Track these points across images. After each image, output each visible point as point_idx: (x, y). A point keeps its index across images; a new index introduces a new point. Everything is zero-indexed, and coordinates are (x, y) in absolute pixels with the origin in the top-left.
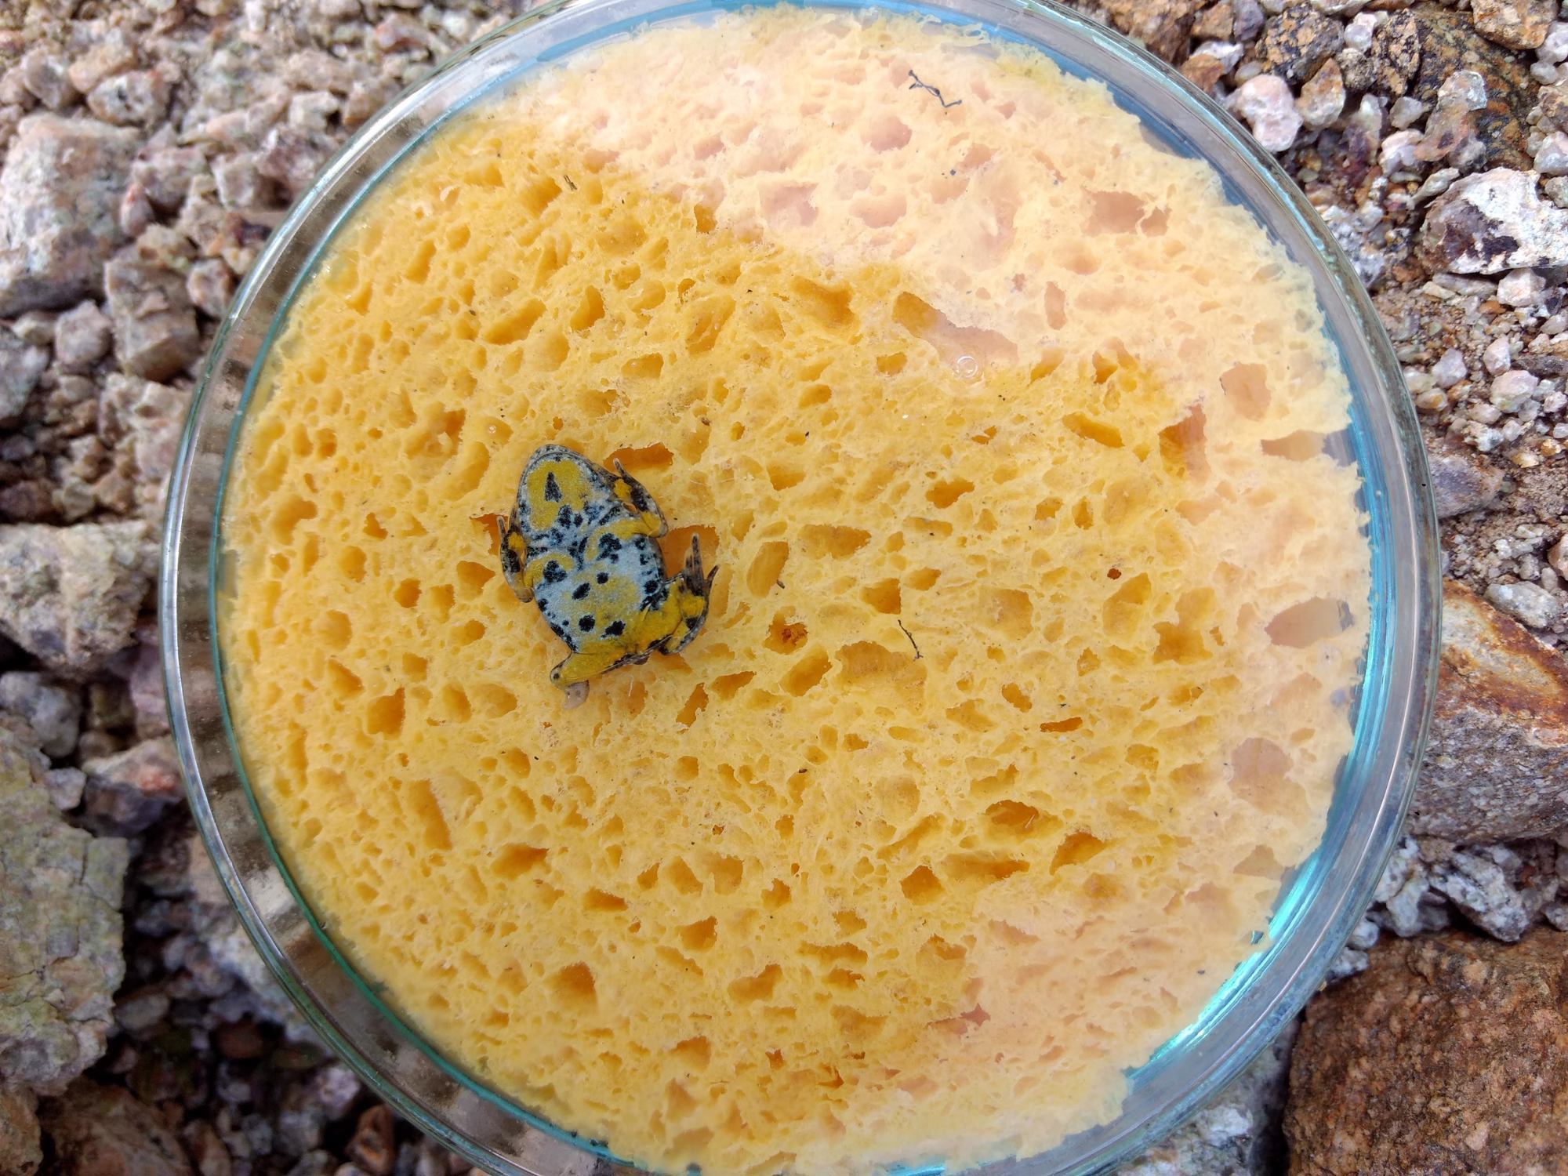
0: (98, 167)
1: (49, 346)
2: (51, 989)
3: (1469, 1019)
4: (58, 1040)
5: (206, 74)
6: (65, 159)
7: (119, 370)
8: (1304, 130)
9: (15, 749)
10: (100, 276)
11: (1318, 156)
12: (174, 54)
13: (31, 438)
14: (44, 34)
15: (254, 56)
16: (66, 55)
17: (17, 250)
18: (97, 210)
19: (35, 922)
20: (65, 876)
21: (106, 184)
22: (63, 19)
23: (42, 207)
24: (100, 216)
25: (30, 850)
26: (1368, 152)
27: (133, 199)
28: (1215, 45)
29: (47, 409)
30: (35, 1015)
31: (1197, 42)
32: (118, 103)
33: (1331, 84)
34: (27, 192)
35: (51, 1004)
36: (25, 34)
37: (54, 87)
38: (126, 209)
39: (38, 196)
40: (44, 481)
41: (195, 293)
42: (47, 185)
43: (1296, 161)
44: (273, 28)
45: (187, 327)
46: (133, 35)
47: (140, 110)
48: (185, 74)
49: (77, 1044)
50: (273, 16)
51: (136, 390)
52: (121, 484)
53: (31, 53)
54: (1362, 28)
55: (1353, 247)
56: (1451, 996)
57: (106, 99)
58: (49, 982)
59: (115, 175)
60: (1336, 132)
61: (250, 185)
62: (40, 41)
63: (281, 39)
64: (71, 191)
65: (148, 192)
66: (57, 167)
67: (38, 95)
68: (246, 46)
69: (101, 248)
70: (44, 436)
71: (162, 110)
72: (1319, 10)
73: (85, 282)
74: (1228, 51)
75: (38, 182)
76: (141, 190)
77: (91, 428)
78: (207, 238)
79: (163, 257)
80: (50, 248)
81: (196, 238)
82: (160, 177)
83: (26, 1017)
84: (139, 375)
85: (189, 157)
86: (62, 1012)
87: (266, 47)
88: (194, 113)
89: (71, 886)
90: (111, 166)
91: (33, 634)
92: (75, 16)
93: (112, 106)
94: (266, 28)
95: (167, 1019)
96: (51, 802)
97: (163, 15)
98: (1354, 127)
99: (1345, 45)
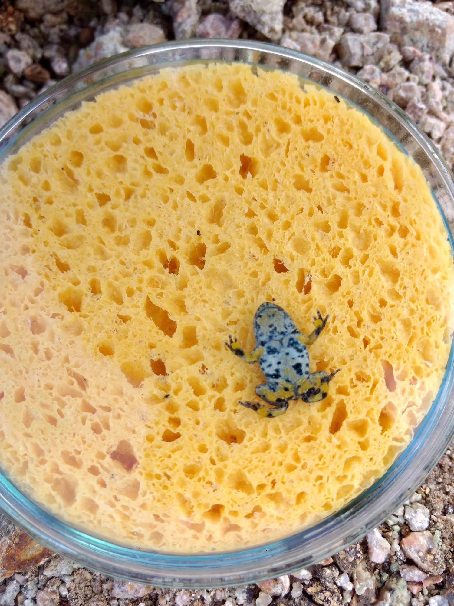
1: (364, 11)
6: (437, 29)
7: (343, 33)
10: (385, 33)
17: (403, 5)
18: (415, 40)
21: (425, 45)
23: (418, 16)
24: (412, 40)
27: (414, 52)
29: (339, 8)
38: (411, 49)
39: (423, 15)
41: (368, 67)
42: (427, 19)
45: (355, 62)
51: (334, 38)
52: (300, 27)
61: (407, 96)
64: (423, 29)
65: (416, 58)
66: (434, 25)
75: (429, 16)
76: (418, 56)
77: (326, 21)
78: (389, 76)
79: (386, 58)
80: (400, 16)
81: (391, 72)
82: (421, 64)
84: (340, 41)
85: (427, 77)
90: (433, 48)
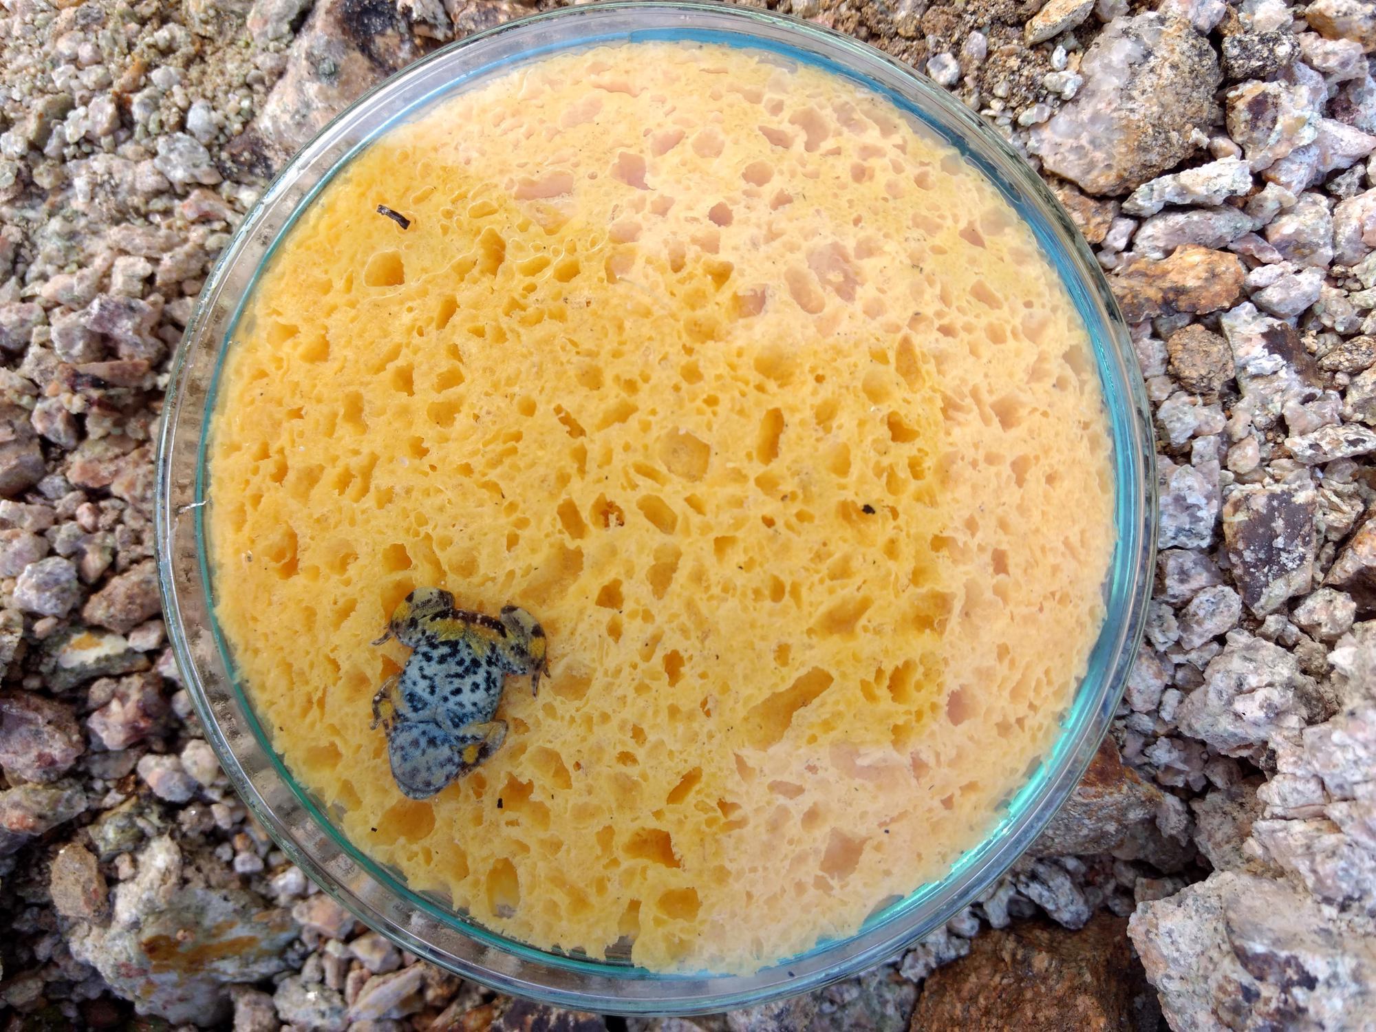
3: (1031, 1001)
5: (43, 237)
12: (17, 220)
15: (83, 222)
44: (97, 200)
48: (26, 236)
50: (97, 190)
56: (1022, 980)
63: (105, 210)
68: (75, 213)
71: (9, 265)
87: (93, 215)
88: (34, 270)
94: (92, 199)
95: (42, 996)
97: (6, 189)
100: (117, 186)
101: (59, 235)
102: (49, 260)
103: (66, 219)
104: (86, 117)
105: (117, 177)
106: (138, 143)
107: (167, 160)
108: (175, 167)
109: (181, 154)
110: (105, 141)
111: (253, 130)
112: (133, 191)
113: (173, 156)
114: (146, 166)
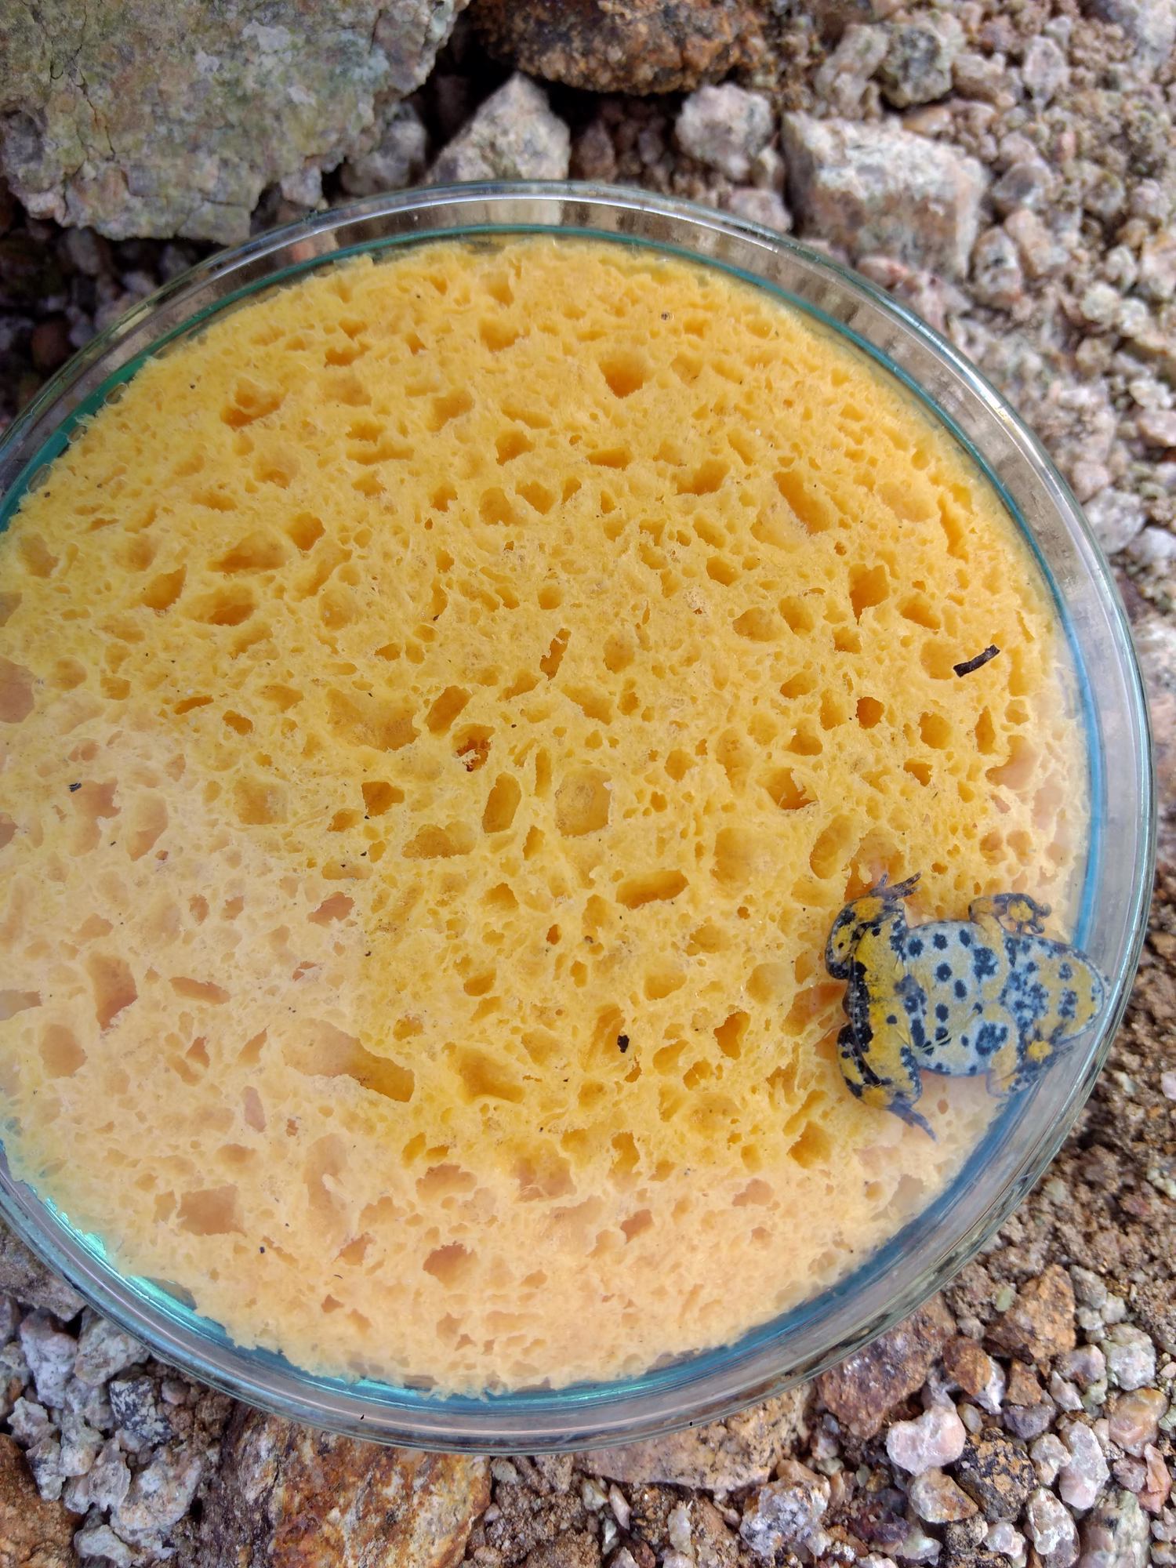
0: (927, 237)
1: (750, 181)
2: (96, 168)
4: (42, 174)
5: (1018, 345)
6: (933, 207)
8: (908, 1476)
9: (339, 141)
10: (818, 235)
11: (881, 1488)
12: (1039, 315)
13: (660, 160)
14: (1068, 182)
16: (1044, 206)
17: (844, 156)
18: (884, 234)
19: (164, 155)
20: (211, 185)
21: (910, 244)
22: (1083, 202)
23: (885, 183)
25: (237, 153)
26: (883, 1543)
27: (892, 271)
28: (1001, 1384)
29: (687, 178)
30: (68, 152)
31: (1005, 1365)
32: (991, 258)
33: (952, 1508)
34: (899, 168)
35: (80, 169)
36: (1069, 164)
37: (1012, 194)
38: (881, 263)
39: (896, 179)
40: (614, 172)
42: (907, 188)
43: (879, 1465)
44: (1061, 414)
46: (1062, 274)
47: (984, 279)
48: (1019, 325)
49: (39, 191)
50: (1074, 415)
53: (1047, 171)
54: (1008, 1542)
55: (782, 1523)
57: (995, 247)
58: (103, 166)
59: (918, 253)
60: (904, 1510)
62: (1061, 179)
63: (1051, 422)
64: (900, 211)
65: (899, 285)
66: (926, 199)
67: (1006, 178)
68: (1046, 386)
69: (846, 237)
70: (660, 173)
71: (984, 300)
72: (1030, 1497)
73: (812, 220)
74: (994, 1398)
75: (910, 179)
76: (901, 278)
80: (844, 189)
82: (913, 298)
83: (66, 144)
86: (73, 178)
87: (1044, 407)
88: (980, 332)
89: (201, 190)
90: (928, 249)
91: (455, 161)
92: (1087, 213)
93: (988, 252)
94: (1062, 407)
95: (77, 272)
96: (287, 174)
97: (1077, 306)
98: (908, 1530)
99: (991, 1523)
100: (1080, 440)
101: (1021, 365)
102: (991, 350)
103: (1039, 375)
104: (1160, 407)
105: (1090, 440)
106: (1129, 466)
107: (1112, 503)
108: (1103, 512)
109: (1118, 521)
110: (1131, 427)
111: (1146, 612)
112: (1074, 458)
113: (1115, 512)
114: (1104, 477)
